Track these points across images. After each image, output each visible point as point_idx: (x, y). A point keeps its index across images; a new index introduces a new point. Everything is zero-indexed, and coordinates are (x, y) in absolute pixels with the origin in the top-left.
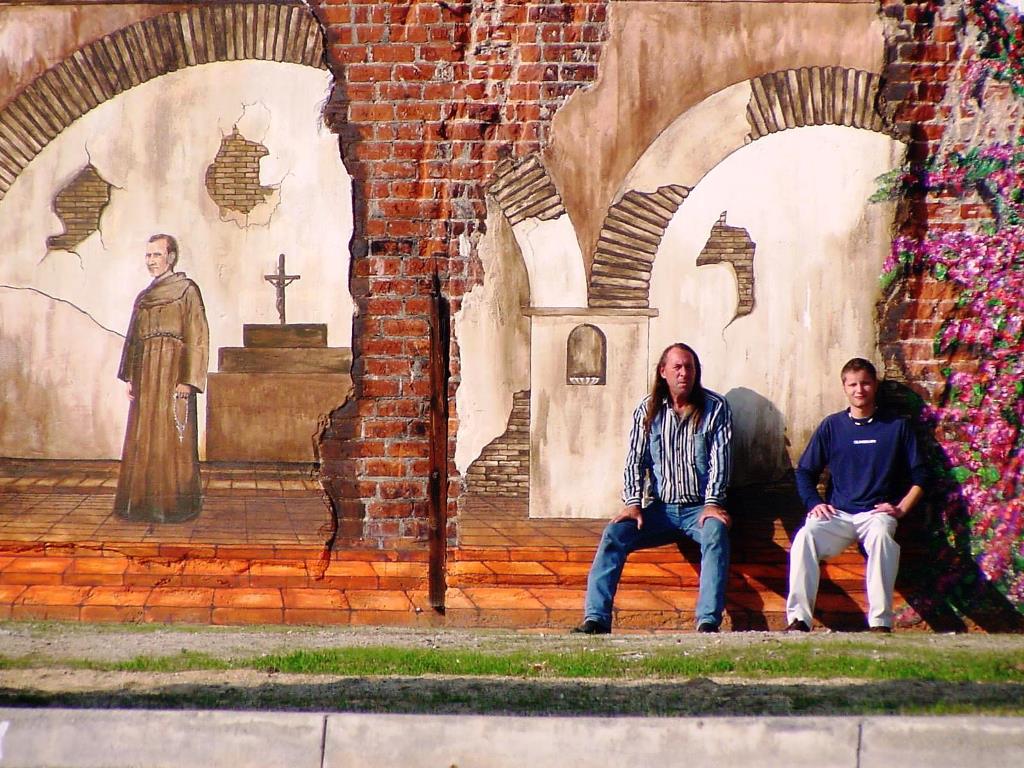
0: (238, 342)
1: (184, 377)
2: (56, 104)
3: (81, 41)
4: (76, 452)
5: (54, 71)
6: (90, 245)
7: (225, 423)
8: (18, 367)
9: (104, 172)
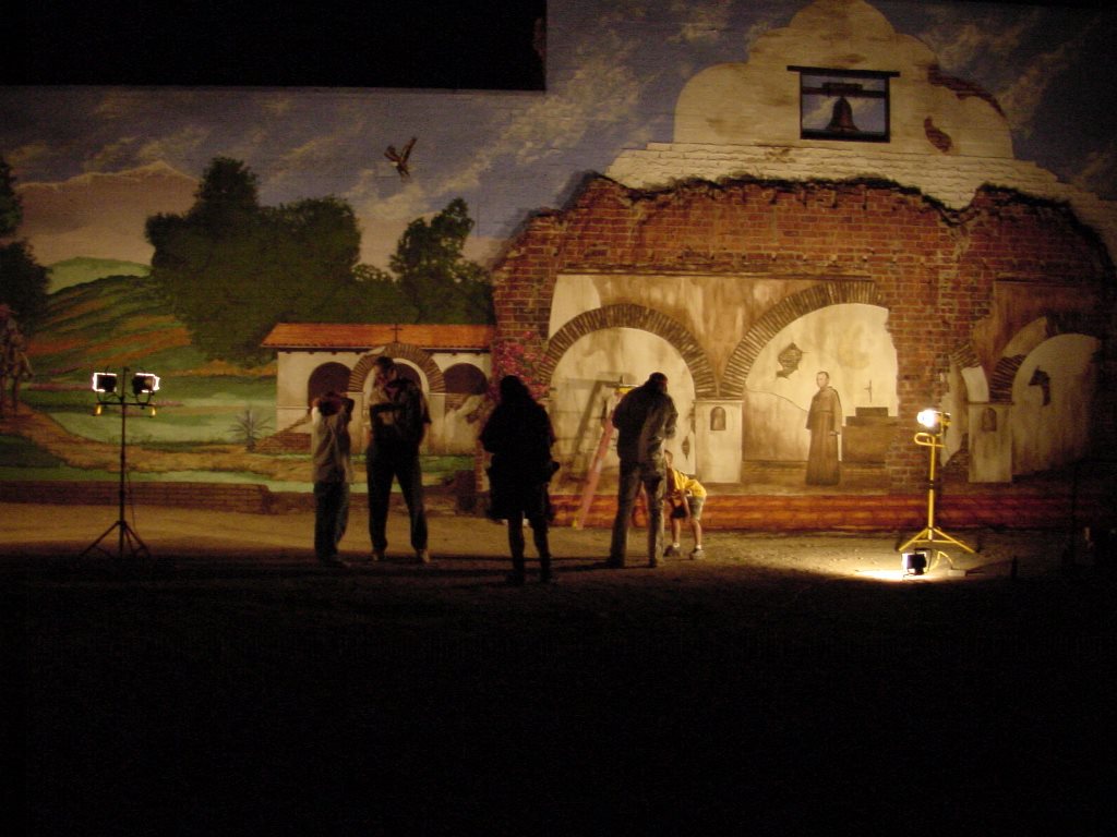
0: (854, 414)
1: (832, 428)
2: (779, 319)
3: (788, 293)
4: (789, 458)
5: (778, 305)
6: (794, 375)
7: (849, 445)
8: (765, 424)
9: (799, 346)
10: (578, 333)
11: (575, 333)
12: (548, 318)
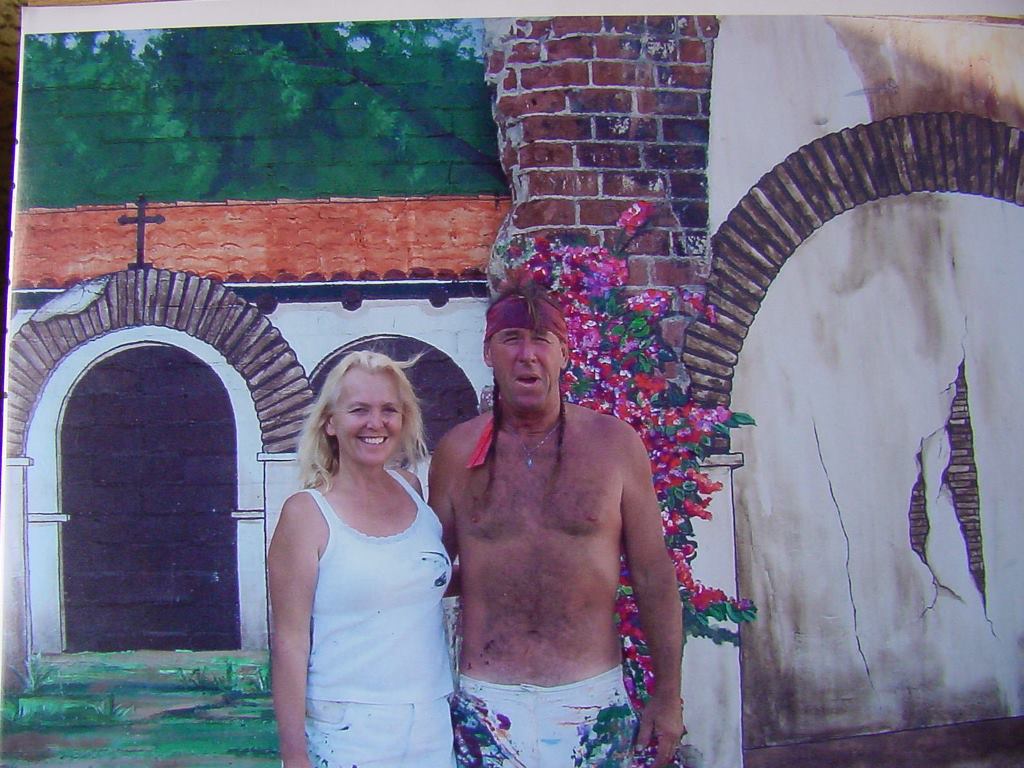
10: (810, 211)
11: (798, 207)
12: (700, 157)
